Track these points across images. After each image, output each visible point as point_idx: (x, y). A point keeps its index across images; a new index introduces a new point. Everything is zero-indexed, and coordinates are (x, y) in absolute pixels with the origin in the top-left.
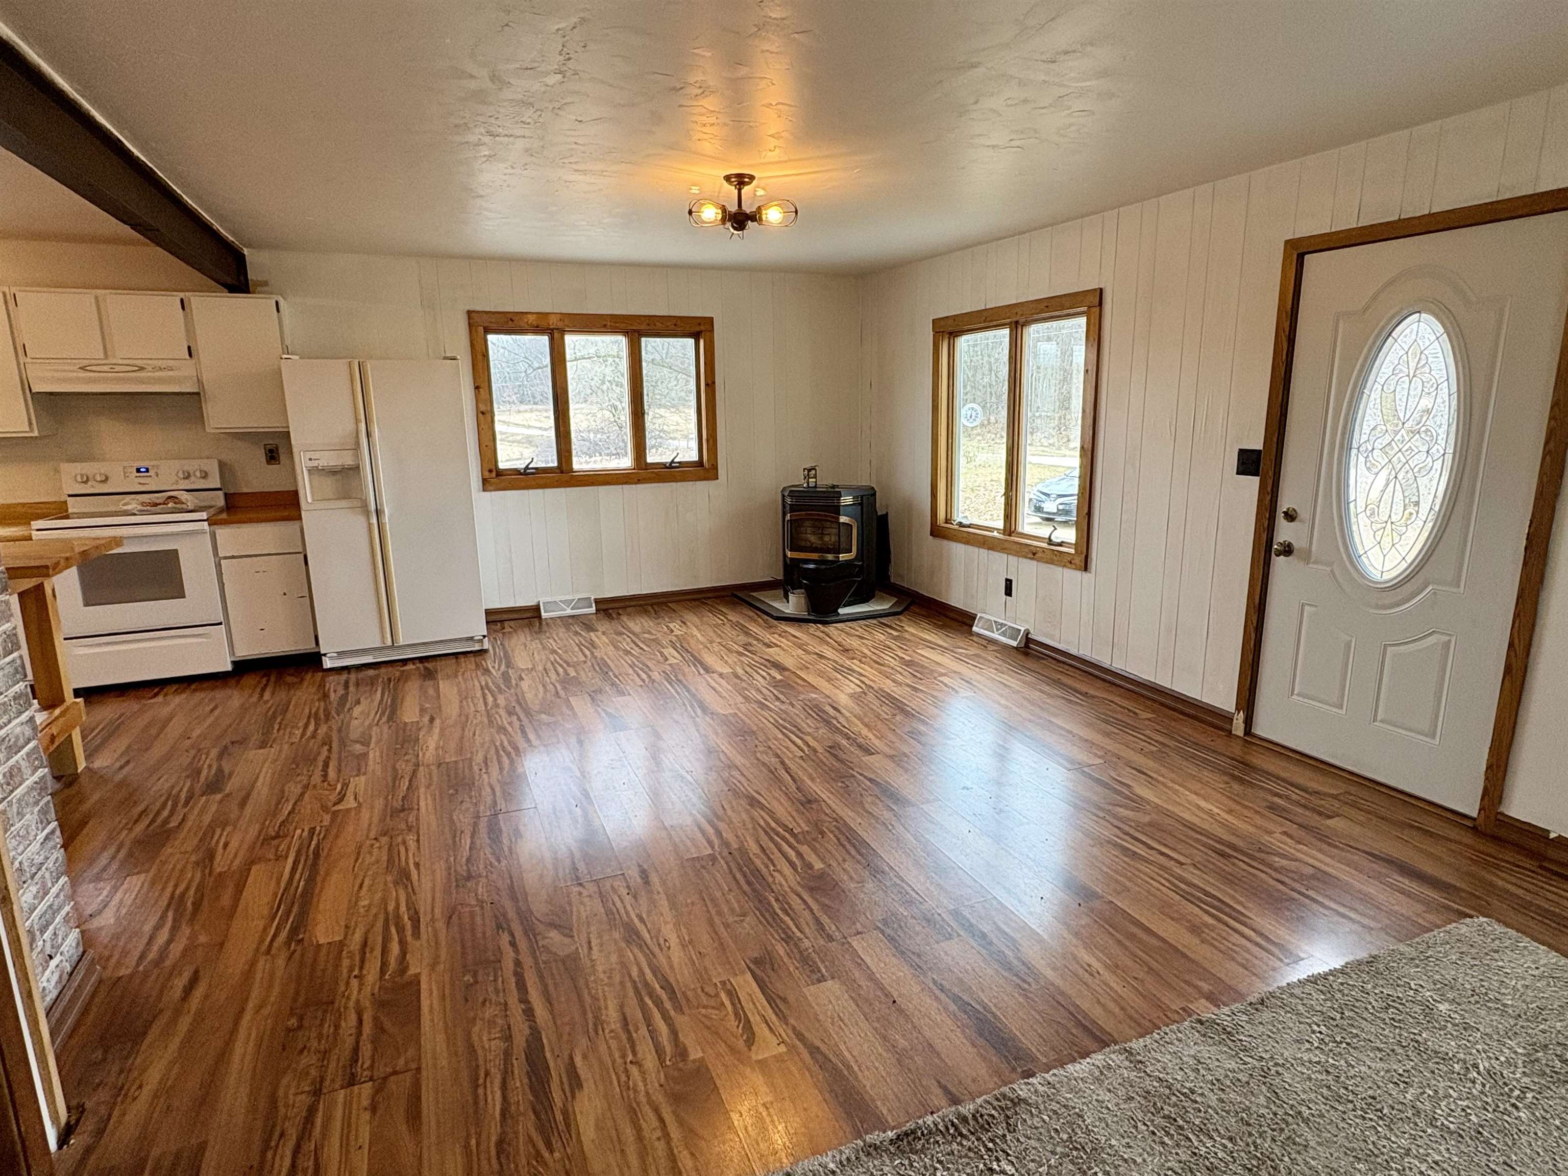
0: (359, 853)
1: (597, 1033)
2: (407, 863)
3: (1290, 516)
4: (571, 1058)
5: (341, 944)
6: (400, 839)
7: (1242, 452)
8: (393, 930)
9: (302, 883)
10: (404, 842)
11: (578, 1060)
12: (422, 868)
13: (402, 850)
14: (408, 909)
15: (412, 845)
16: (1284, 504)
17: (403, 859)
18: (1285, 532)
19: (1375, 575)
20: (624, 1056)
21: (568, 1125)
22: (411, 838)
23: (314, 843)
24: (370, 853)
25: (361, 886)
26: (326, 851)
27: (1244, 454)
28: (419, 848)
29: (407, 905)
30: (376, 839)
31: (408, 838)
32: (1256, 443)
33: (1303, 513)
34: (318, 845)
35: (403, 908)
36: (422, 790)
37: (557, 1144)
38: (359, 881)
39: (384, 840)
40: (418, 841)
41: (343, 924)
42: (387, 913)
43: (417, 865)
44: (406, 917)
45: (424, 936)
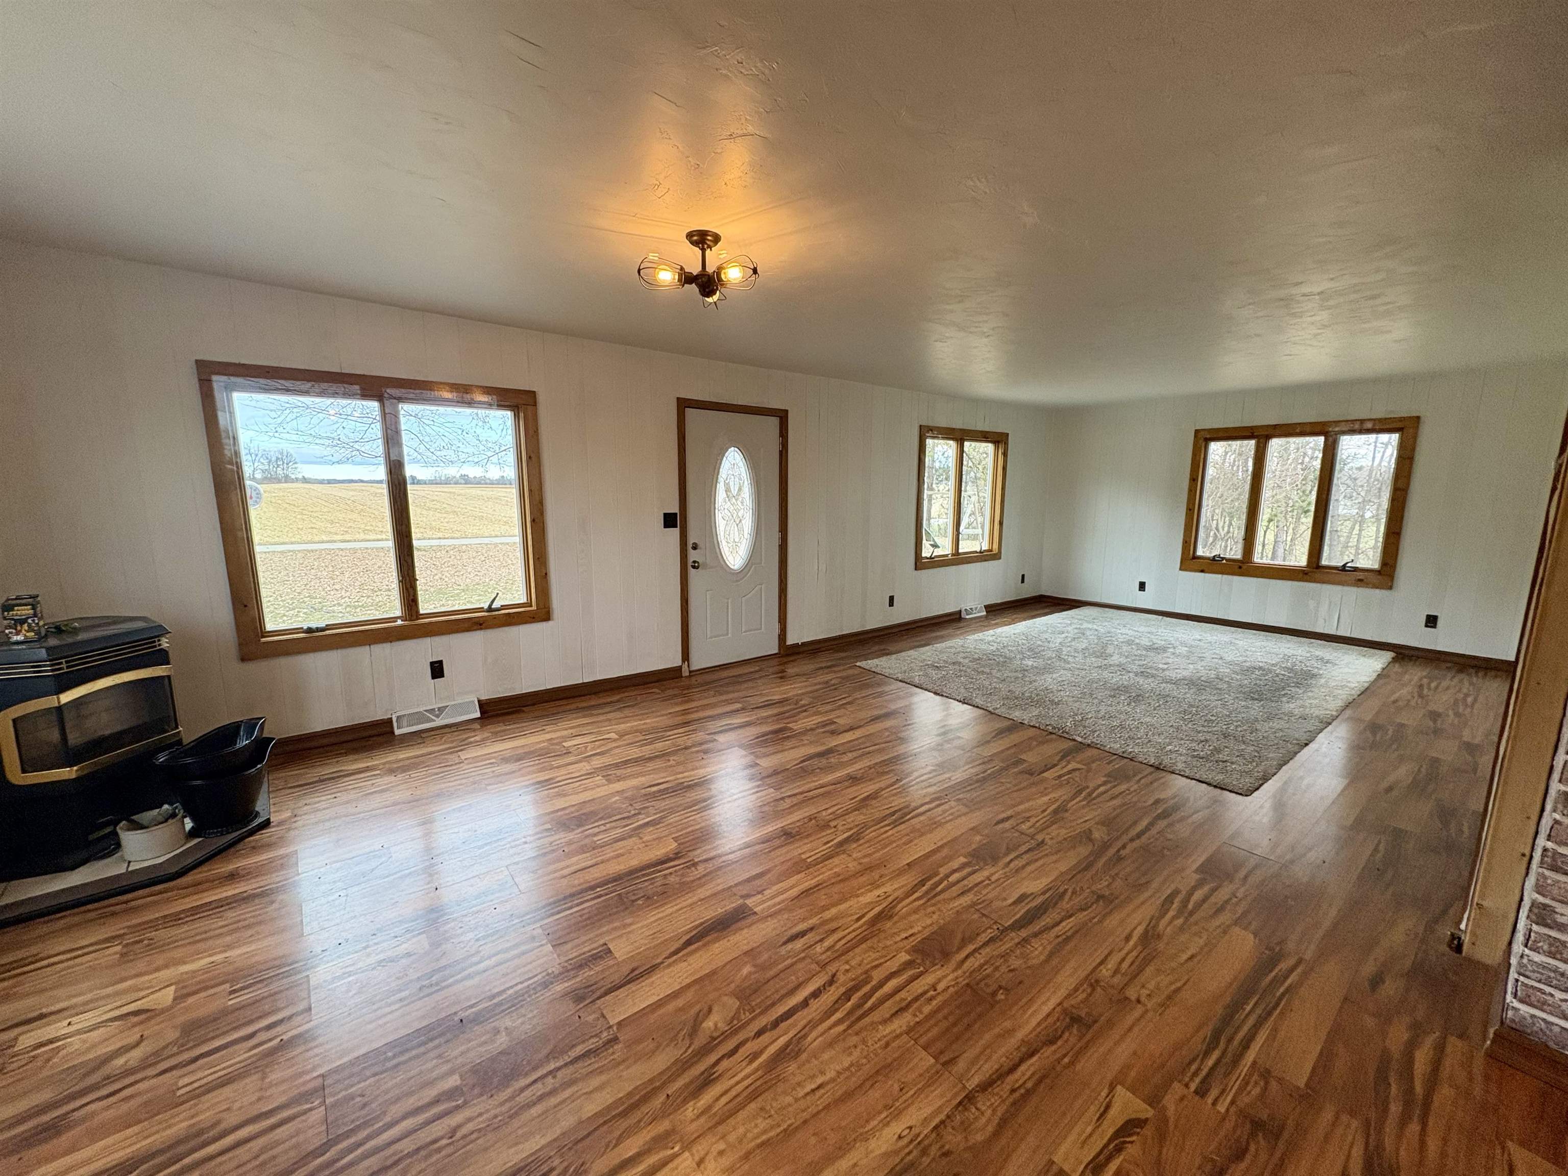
0: (1169, 998)
1: (983, 901)
2: (1135, 947)
3: (695, 547)
4: (1010, 905)
5: (1236, 923)
6: (1116, 980)
7: (665, 515)
8: (1190, 906)
9: (1248, 1008)
10: (1116, 971)
11: (1010, 901)
12: (1127, 931)
13: (1125, 965)
14: (1168, 910)
15: (1111, 964)
16: (691, 541)
17: (1134, 954)
18: (693, 556)
19: (736, 567)
20: (988, 884)
21: (1050, 889)
22: (1105, 972)
23: (1210, 1062)
24: (1158, 987)
25: (1191, 958)
26: (1201, 1034)
27: (666, 516)
28: (1109, 954)
29: (1166, 914)
30: (1139, 1001)
31: (1109, 973)
32: (674, 509)
33: (701, 544)
34: (1207, 1053)
35: (1171, 913)
36: (1020, 1035)
37: (1061, 890)
38: (1190, 964)
39: (1132, 993)
40: (1102, 963)
41: (1227, 937)
42: (1187, 919)
43: (1128, 939)
44: (1174, 906)
45: (1173, 887)
